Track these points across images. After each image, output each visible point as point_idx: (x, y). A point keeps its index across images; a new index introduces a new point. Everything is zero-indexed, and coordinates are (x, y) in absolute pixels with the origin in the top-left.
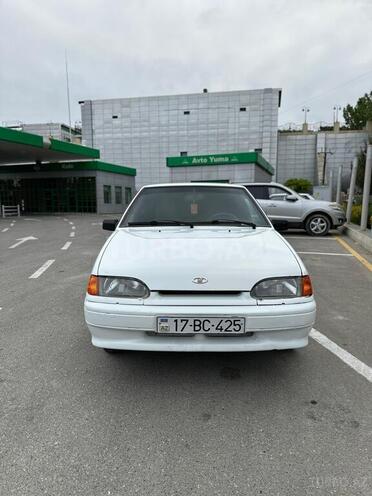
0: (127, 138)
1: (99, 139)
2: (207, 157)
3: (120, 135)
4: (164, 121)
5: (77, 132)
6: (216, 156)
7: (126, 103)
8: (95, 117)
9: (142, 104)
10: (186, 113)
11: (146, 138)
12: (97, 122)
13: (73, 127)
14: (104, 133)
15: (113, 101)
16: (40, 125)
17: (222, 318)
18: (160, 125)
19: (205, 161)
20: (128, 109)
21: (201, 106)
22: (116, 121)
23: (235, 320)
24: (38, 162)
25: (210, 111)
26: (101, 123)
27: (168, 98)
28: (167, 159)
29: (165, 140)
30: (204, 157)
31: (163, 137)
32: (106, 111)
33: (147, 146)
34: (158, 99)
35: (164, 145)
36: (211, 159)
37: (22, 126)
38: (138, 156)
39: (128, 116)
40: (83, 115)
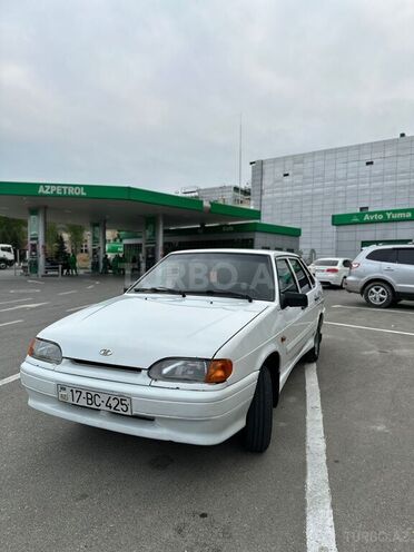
0: (297, 196)
1: (268, 200)
2: (383, 213)
3: (290, 194)
4: (341, 174)
5: (246, 193)
6: (394, 212)
7: (299, 159)
8: (265, 177)
9: (316, 158)
10: (368, 164)
11: (319, 194)
12: (267, 182)
13: (243, 187)
14: (273, 192)
15: (285, 158)
16: (214, 189)
17: (111, 395)
18: (335, 179)
19: (381, 217)
20: (301, 165)
21: (388, 154)
22: (287, 179)
23: (122, 399)
24: (203, 225)
25: (400, 159)
26: (271, 182)
27: (347, 149)
28: (333, 217)
29: (341, 195)
30: (379, 213)
31: (338, 192)
32: (277, 170)
33: (320, 203)
34: (336, 151)
35: (341, 200)
36: (389, 215)
37: (198, 191)
38: (308, 214)
39: (301, 173)
40: (253, 176)
